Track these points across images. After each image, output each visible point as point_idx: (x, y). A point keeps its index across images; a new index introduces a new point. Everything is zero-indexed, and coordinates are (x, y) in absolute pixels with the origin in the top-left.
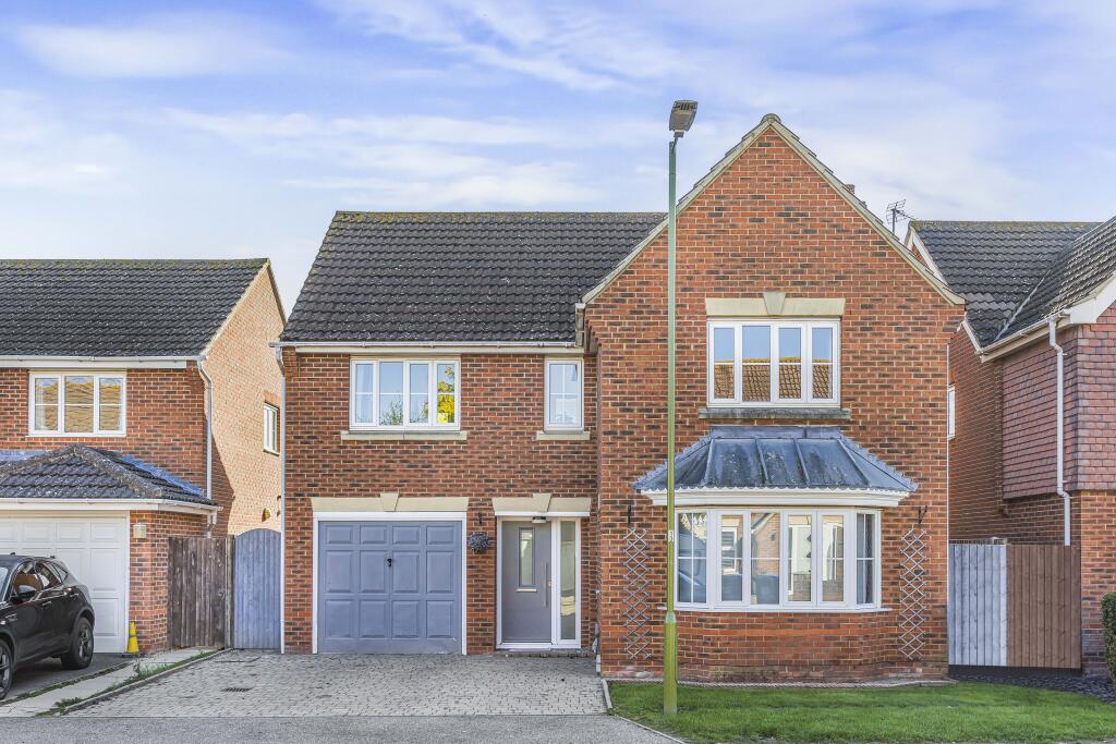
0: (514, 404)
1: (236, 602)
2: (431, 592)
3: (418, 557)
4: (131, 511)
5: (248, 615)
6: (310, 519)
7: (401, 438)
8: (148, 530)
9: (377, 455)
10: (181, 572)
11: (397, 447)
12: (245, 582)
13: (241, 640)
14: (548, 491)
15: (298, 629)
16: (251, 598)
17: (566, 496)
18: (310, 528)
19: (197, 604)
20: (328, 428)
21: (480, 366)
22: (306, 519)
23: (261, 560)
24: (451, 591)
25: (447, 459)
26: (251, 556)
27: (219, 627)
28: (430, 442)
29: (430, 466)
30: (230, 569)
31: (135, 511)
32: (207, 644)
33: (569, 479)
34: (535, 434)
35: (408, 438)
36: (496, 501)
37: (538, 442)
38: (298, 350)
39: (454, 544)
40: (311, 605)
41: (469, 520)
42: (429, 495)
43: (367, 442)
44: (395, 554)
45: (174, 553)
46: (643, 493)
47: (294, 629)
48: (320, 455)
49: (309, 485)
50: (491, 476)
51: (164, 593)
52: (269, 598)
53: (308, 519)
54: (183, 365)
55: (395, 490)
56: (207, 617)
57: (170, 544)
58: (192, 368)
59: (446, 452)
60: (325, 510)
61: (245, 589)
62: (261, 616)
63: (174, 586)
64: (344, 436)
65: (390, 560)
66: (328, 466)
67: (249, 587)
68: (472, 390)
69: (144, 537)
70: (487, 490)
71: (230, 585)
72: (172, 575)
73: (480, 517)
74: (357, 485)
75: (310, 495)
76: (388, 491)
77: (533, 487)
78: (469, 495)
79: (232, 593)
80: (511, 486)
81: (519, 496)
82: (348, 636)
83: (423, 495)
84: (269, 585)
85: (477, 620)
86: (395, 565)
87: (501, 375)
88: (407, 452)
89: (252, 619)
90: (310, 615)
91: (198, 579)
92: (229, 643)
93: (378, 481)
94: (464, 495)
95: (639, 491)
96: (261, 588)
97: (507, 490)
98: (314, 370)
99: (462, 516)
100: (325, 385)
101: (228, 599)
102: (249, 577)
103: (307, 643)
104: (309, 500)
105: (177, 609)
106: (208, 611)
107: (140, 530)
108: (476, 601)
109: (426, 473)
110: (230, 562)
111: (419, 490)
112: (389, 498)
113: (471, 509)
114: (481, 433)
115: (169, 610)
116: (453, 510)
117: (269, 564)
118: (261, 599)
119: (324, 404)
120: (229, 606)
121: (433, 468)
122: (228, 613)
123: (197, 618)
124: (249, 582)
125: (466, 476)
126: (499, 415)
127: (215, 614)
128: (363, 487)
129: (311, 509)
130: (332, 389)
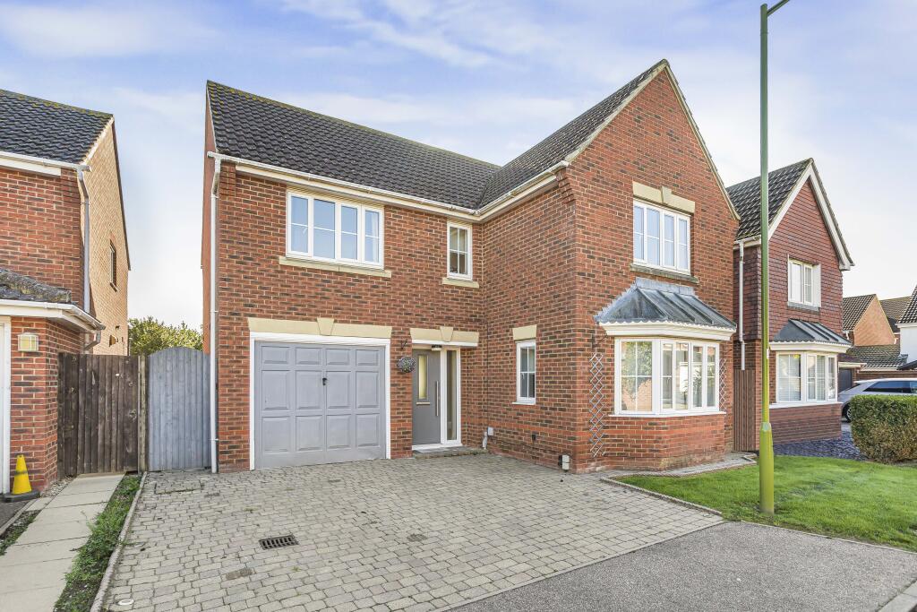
0: (426, 254)
1: (151, 422)
2: (361, 407)
3: (349, 377)
4: (13, 318)
5: (166, 434)
6: (247, 339)
7: (336, 269)
8: (40, 343)
9: (313, 283)
10: (76, 392)
11: (332, 278)
12: (163, 401)
13: (157, 462)
14: (450, 325)
15: (234, 447)
16: (169, 418)
17: (462, 330)
18: (246, 347)
19: (100, 427)
20: (266, 252)
21: (401, 217)
22: (242, 339)
23: (181, 379)
24: (376, 405)
25: (375, 292)
26: (169, 375)
27: (130, 450)
28: (362, 276)
29: (360, 297)
30: (144, 388)
31: (19, 318)
32: (113, 470)
33: (464, 317)
34: (441, 279)
35: (342, 270)
36: (412, 330)
37: (442, 286)
38: (238, 168)
39: (379, 366)
40: (248, 423)
41: (392, 345)
42: (360, 323)
43: (303, 269)
44: (329, 373)
45: (67, 372)
46: (601, 324)
47: (230, 447)
48: (258, 277)
49: (246, 305)
50: (409, 310)
51: (54, 416)
52: (190, 417)
53: (245, 339)
54: (57, 172)
55: (330, 317)
56: (114, 441)
57: (61, 361)
58: (69, 177)
59: (374, 287)
60: (262, 330)
61: (163, 409)
62: (182, 436)
63: (67, 408)
64: (282, 261)
65: (324, 379)
66: (264, 288)
67: (167, 407)
68: (395, 236)
69: (35, 349)
70: (406, 322)
71: (144, 406)
72: (63, 395)
73: (401, 343)
74: (295, 309)
75: (246, 315)
76: (322, 316)
77: (440, 321)
78: (392, 325)
79: (147, 414)
80: (425, 319)
81: (430, 328)
82: (286, 450)
83: (354, 322)
84: (190, 404)
85: (400, 429)
86: (328, 383)
87: (416, 228)
88: (340, 283)
89: (170, 439)
90: (248, 432)
91: (101, 400)
92: (143, 466)
93: (315, 307)
94: (389, 325)
95: (598, 323)
96: (181, 407)
97: (420, 324)
98: (250, 193)
99: (387, 342)
100: (262, 209)
101: (142, 420)
102: (167, 395)
103: (245, 460)
104: (246, 320)
105: (71, 434)
106: (114, 434)
107: (28, 342)
108: (398, 413)
109: (357, 303)
110: (144, 380)
111: (351, 318)
112: (325, 322)
113: (394, 336)
114: (401, 274)
115: (59, 436)
116: (379, 337)
117: (190, 384)
118: (181, 418)
119: (262, 228)
120: (144, 428)
121: (363, 299)
122: (142, 435)
123: (100, 441)
124: (167, 402)
125: (389, 308)
126: (415, 260)
127: (124, 436)
128: (300, 312)
129: (247, 329)
130: (269, 215)
